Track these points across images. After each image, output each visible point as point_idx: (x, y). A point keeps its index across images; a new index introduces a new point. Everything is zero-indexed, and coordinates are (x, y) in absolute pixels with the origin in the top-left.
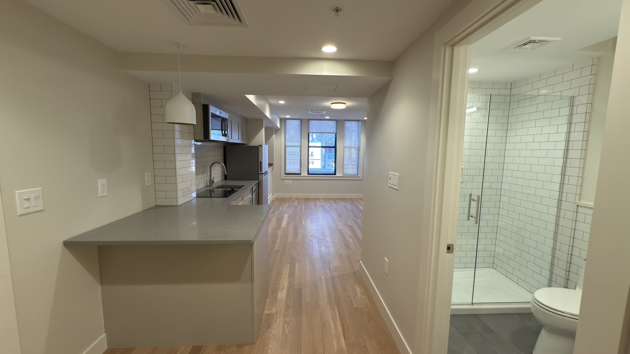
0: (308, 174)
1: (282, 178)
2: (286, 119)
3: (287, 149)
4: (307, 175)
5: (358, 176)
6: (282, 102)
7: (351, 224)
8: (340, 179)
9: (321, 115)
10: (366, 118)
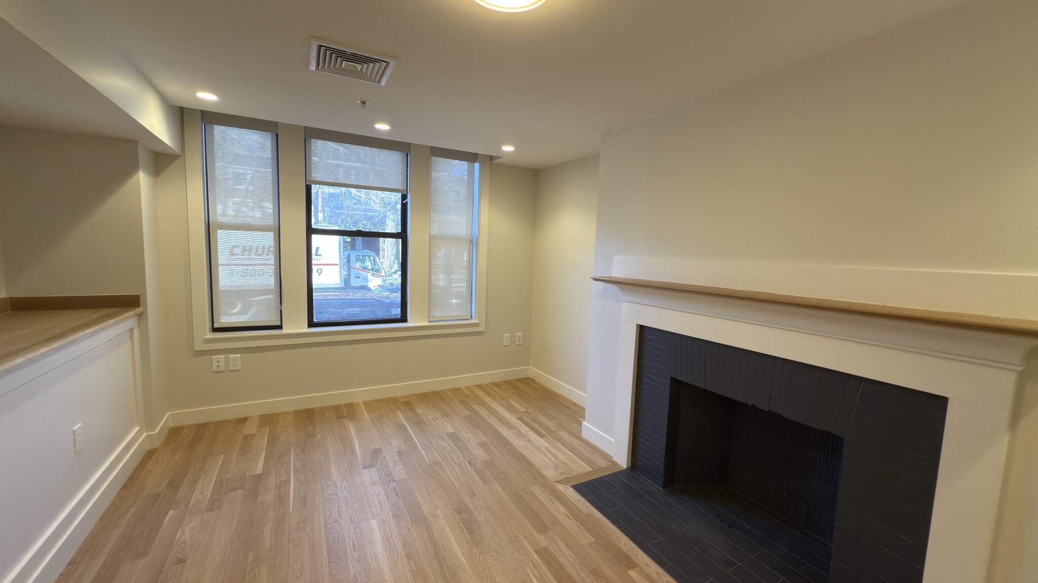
0: (311, 324)
1: (199, 346)
3: (223, 239)
4: (307, 330)
5: (473, 321)
8: (421, 335)
9: (363, 103)
10: (508, 148)
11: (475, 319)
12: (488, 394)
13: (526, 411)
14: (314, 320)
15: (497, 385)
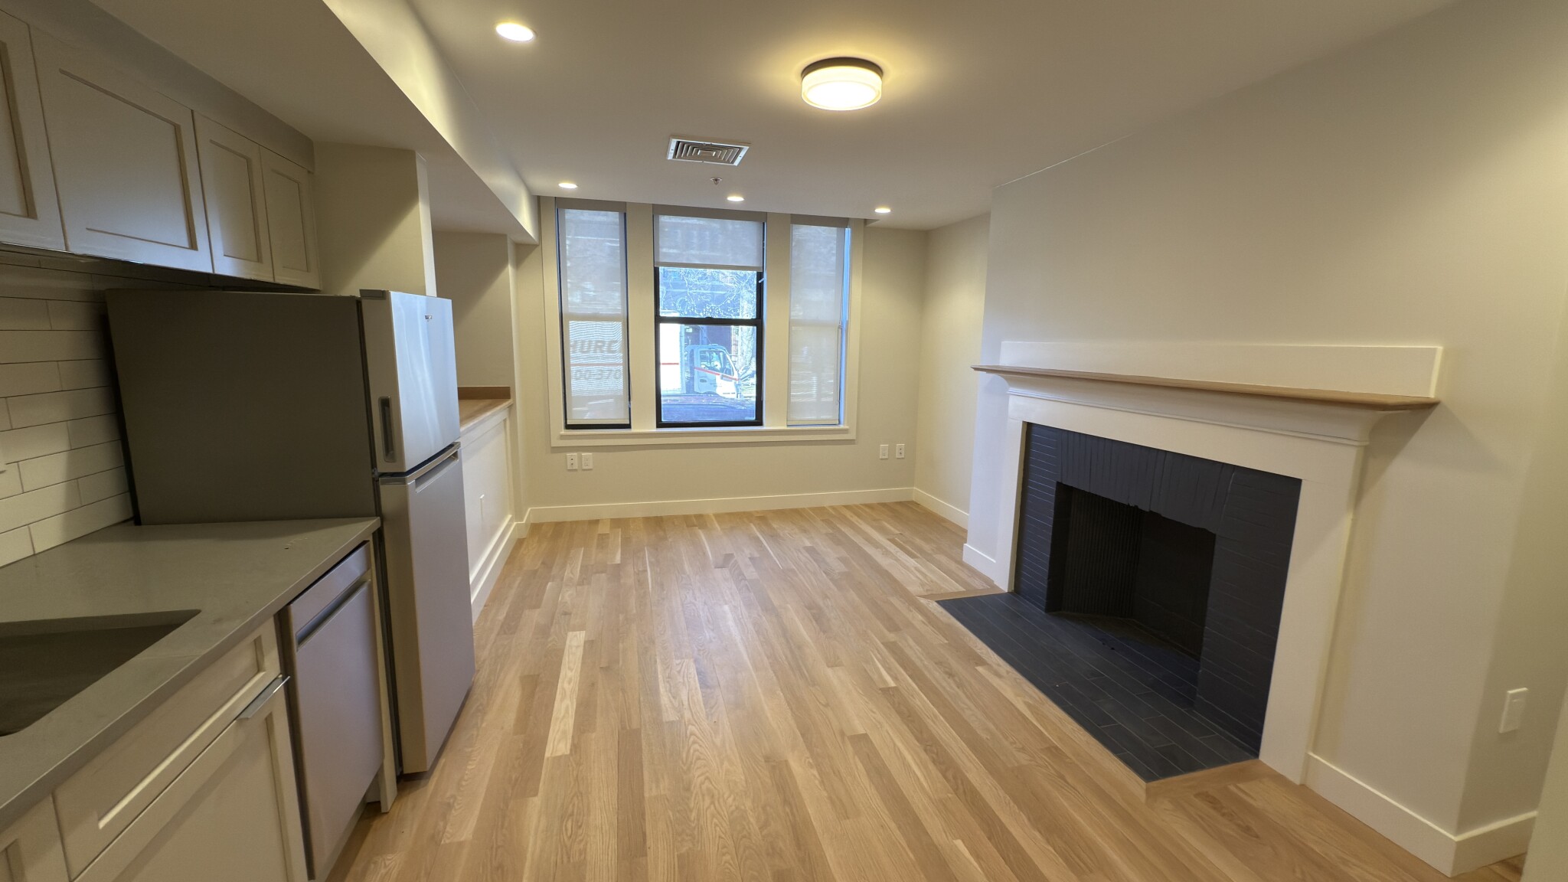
0: (660, 424)
1: (556, 443)
2: (564, 203)
3: (574, 328)
4: (654, 429)
5: (841, 427)
6: (515, 32)
7: (892, 684)
8: (779, 441)
9: (716, 180)
10: (883, 211)
11: (844, 424)
12: (859, 516)
13: (901, 534)
14: (663, 420)
15: (870, 506)
